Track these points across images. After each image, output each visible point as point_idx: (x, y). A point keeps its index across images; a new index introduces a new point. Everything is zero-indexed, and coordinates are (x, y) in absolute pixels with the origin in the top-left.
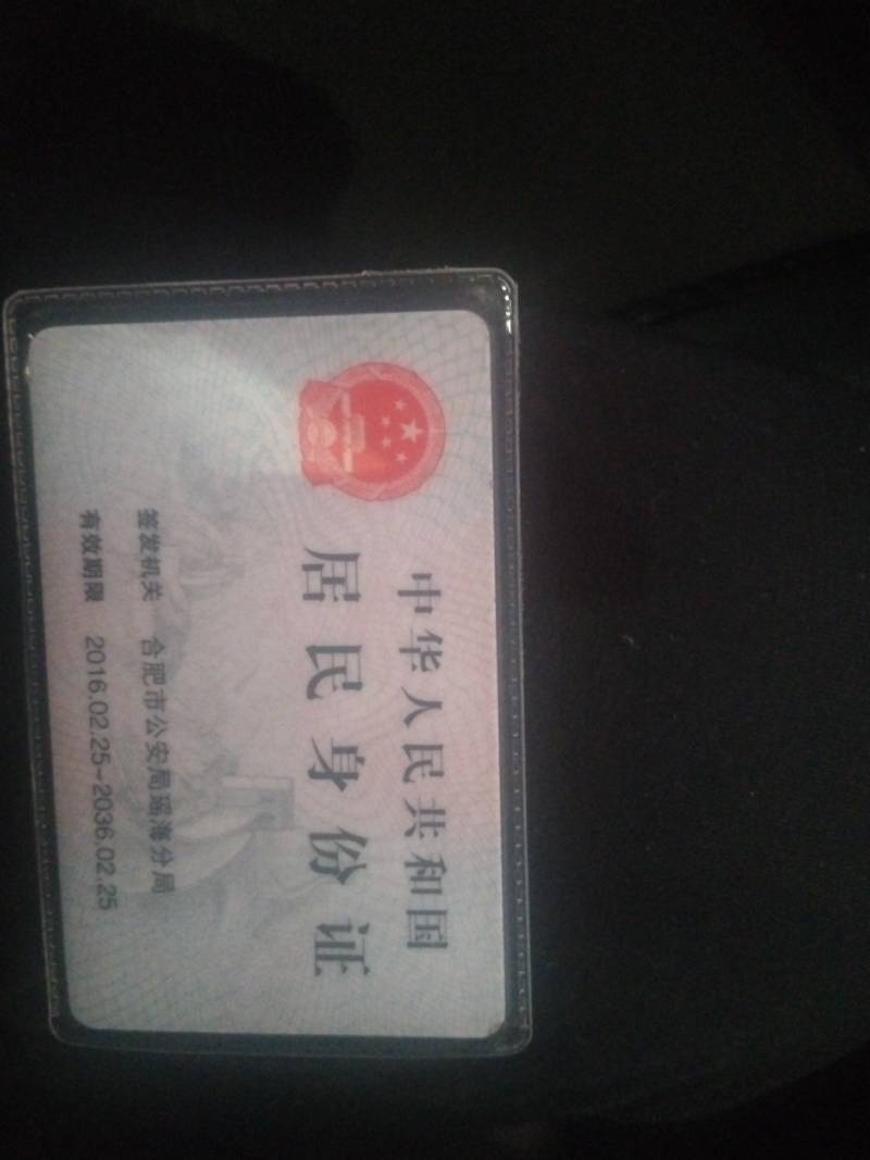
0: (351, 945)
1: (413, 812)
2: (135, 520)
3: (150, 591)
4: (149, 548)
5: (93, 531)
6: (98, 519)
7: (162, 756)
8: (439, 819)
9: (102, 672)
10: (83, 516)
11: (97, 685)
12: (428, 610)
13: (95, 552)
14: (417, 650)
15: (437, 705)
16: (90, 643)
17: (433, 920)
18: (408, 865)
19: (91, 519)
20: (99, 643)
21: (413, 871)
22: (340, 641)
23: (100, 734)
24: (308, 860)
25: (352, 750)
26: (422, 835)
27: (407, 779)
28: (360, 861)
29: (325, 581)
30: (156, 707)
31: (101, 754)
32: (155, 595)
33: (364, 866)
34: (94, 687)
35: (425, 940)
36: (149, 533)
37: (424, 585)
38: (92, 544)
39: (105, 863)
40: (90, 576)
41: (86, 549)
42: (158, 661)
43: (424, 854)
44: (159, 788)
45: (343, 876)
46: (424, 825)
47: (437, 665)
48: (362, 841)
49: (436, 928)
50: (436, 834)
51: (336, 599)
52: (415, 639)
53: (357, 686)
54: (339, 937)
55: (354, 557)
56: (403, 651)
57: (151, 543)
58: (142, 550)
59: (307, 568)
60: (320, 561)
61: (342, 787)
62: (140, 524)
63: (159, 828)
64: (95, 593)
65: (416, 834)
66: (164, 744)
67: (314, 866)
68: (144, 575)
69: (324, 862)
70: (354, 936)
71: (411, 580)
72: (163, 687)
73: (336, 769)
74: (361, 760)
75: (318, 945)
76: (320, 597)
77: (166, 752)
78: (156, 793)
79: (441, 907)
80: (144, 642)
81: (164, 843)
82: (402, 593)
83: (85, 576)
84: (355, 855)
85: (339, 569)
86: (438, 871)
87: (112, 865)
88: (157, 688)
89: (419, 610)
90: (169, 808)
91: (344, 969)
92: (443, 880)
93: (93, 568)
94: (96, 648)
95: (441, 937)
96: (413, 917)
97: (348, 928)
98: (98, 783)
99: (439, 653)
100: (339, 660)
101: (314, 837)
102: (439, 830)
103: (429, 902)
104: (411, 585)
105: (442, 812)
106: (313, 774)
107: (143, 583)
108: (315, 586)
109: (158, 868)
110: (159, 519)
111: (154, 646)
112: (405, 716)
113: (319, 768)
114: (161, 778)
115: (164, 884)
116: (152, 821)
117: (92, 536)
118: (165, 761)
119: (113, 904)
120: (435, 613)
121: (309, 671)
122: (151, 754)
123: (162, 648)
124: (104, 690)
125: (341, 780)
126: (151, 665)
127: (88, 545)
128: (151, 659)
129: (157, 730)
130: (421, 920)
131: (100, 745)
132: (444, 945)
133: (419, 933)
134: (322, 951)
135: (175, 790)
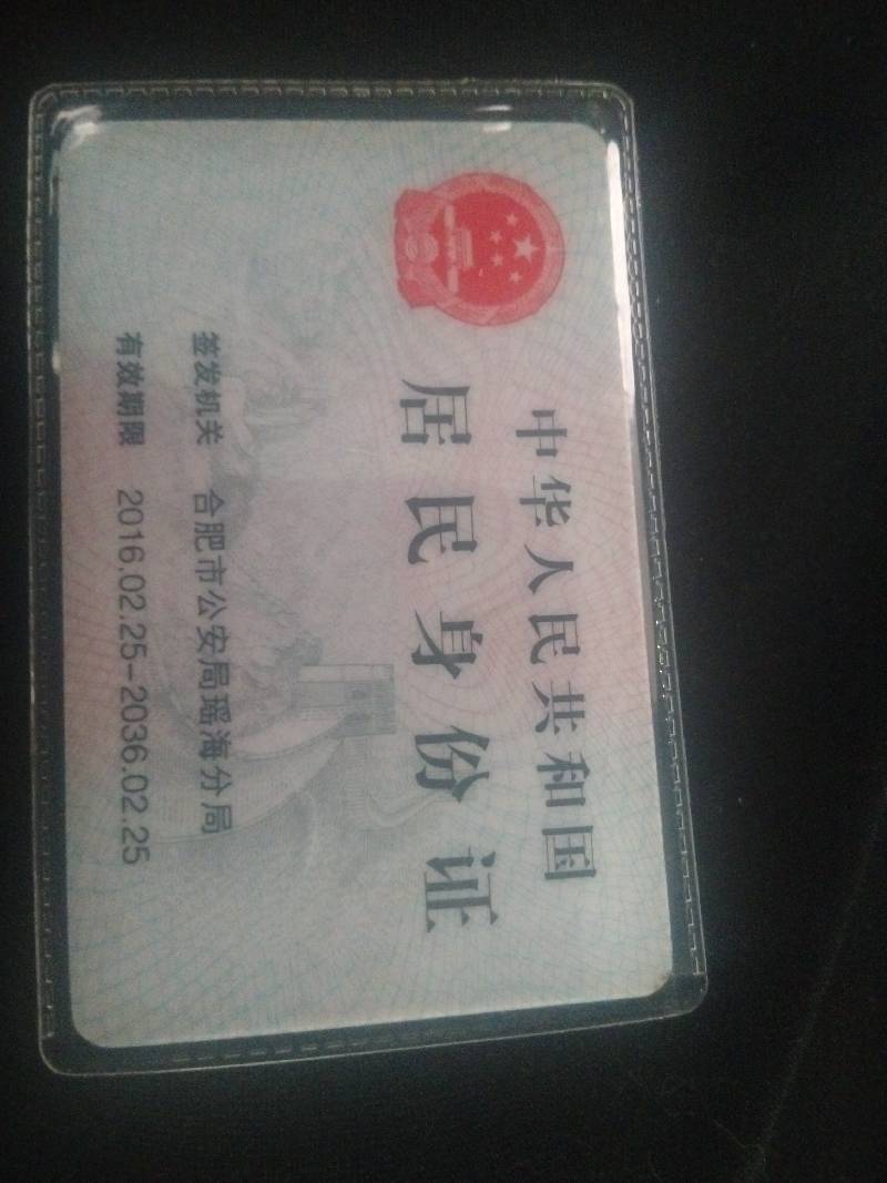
0: (472, 884)
1: (545, 700)
2: (189, 345)
3: (206, 432)
4: (207, 380)
5: (132, 358)
6: (140, 344)
7: (219, 644)
8: (577, 706)
9: (139, 536)
10: (119, 339)
11: (132, 553)
12: (553, 452)
13: (136, 384)
14: (541, 501)
15: (568, 566)
16: (123, 498)
17: (576, 840)
18: (541, 769)
19: (131, 344)
20: (137, 498)
21: (548, 777)
22: (448, 493)
23: (133, 618)
24: (412, 771)
25: (467, 625)
26: (557, 730)
27: (535, 659)
28: (481, 768)
29: (428, 419)
30: (213, 580)
31: (135, 644)
32: (212, 437)
33: (486, 775)
34: (128, 555)
35: (568, 868)
36: (206, 361)
37: (546, 424)
38: (130, 374)
39: (134, 798)
40: (128, 414)
41: (122, 380)
42: (216, 520)
43: (561, 754)
44: (214, 687)
45: (459, 789)
46: (558, 715)
47: (566, 517)
48: (483, 742)
49: (581, 850)
50: (574, 726)
51: (442, 441)
52: (538, 487)
53: (471, 546)
54: (458, 874)
55: (462, 391)
56: (524, 502)
57: (208, 373)
58: (196, 383)
59: (406, 404)
60: (421, 396)
61: (455, 673)
62: (196, 349)
63: (214, 741)
64: (132, 435)
65: (549, 730)
66: (222, 628)
67: (422, 779)
68: (199, 412)
69: (434, 773)
70: (477, 871)
71: (533, 419)
72: (222, 553)
73: (448, 651)
74: (478, 638)
75: (431, 888)
76: (423, 438)
77: (225, 639)
78: (210, 694)
79: (584, 822)
80: (196, 497)
81: (221, 761)
82: (521, 433)
83: (119, 413)
84: (473, 760)
85: (446, 404)
86: (580, 774)
87: (144, 798)
88: (213, 555)
89: (541, 452)
90: (228, 712)
91: (465, 919)
92: (586, 785)
93: (131, 404)
94: (131, 504)
95: (587, 862)
96: (550, 837)
97: (468, 861)
98: (127, 684)
99: (568, 504)
100: (447, 515)
101: (421, 740)
102: (578, 721)
103: (569, 816)
104: (532, 424)
105: (580, 698)
106: (418, 658)
107: (198, 423)
108: (416, 426)
109: (211, 798)
110: (219, 344)
111: (211, 501)
112: (530, 580)
113: (426, 651)
114: (216, 673)
115: (218, 820)
116: (203, 733)
117: (130, 364)
118: (222, 651)
119: (143, 854)
120: (561, 457)
121: (410, 529)
122: (205, 642)
123: (221, 502)
124: (141, 559)
125: (453, 664)
126: (207, 526)
127: (126, 374)
128: (206, 518)
129: (212, 610)
130: (561, 841)
131: (132, 634)
132: (592, 873)
133: (561, 858)
134: (435, 896)
135: (236, 689)
